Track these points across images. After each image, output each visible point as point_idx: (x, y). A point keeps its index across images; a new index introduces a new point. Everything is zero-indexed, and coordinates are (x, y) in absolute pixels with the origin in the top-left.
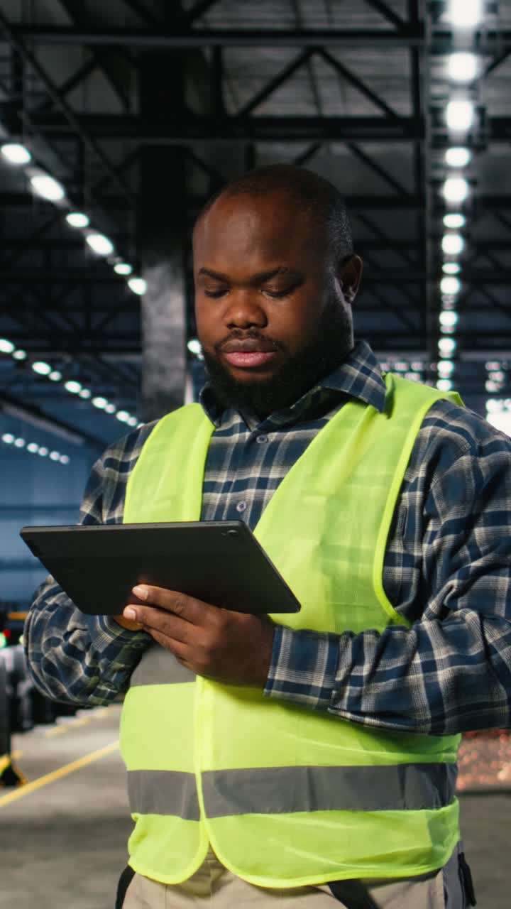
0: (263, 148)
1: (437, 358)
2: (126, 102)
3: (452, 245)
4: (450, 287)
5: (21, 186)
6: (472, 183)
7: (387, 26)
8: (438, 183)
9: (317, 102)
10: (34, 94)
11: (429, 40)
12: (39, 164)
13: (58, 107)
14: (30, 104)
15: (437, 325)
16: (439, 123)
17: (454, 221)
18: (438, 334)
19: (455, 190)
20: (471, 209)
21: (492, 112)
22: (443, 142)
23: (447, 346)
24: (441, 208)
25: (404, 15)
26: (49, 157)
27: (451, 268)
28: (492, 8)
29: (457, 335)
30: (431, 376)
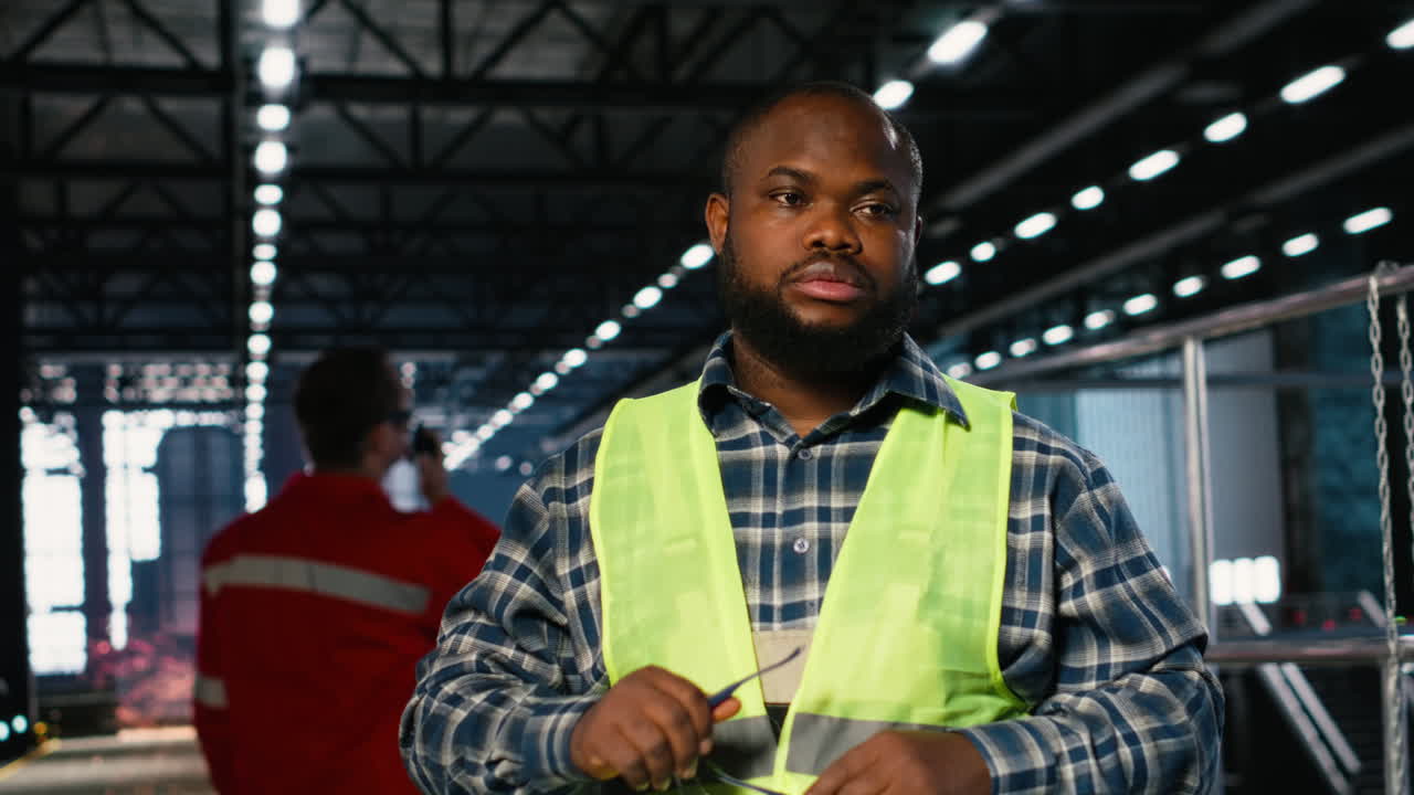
0: (40, 101)
1: (246, 358)
3: (267, 223)
4: (263, 273)
6: (291, 148)
8: (250, 150)
9: (105, 45)
15: (247, 321)
16: (252, 77)
17: (269, 194)
18: (247, 330)
19: (271, 158)
20: (290, 180)
21: (317, 65)
22: (258, 98)
23: (259, 344)
24: (255, 179)
27: (265, 252)
29: (272, 330)
30: (239, 381)
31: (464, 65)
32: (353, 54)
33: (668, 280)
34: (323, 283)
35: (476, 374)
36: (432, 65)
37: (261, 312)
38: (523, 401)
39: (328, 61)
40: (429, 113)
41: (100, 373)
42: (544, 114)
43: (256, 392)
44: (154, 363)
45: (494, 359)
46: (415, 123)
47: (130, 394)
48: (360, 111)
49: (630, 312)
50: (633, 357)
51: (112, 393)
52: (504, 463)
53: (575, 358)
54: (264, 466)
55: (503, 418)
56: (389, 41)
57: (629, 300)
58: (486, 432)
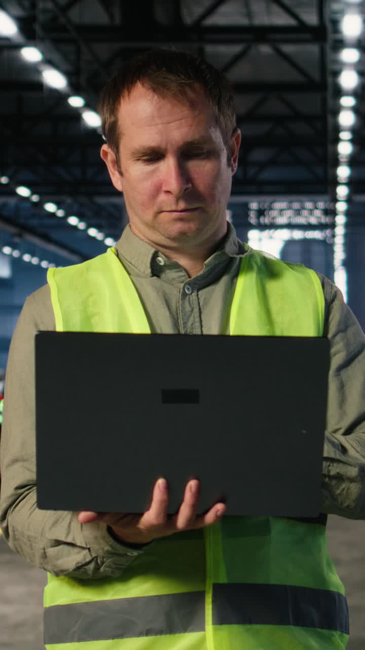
0: (210, 49)
1: (335, 200)
2: (112, 16)
3: (347, 119)
4: (345, 149)
5: (35, 78)
6: (361, 74)
8: (336, 74)
9: (249, 15)
10: (45, 11)
12: (49, 62)
13: (62, 20)
14: (41, 17)
15: (335, 176)
16: (337, 31)
17: (348, 101)
18: (335, 183)
19: (349, 80)
20: (360, 94)
22: (340, 44)
23: (342, 191)
24: (339, 92)
26: (56, 57)
27: (345, 135)
29: (350, 183)
30: (331, 212)
37: (343, 172)
41: (245, 207)
43: (341, 220)
44: (279, 201)
47: (266, 220)
51: (253, 220)
54: (346, 264)
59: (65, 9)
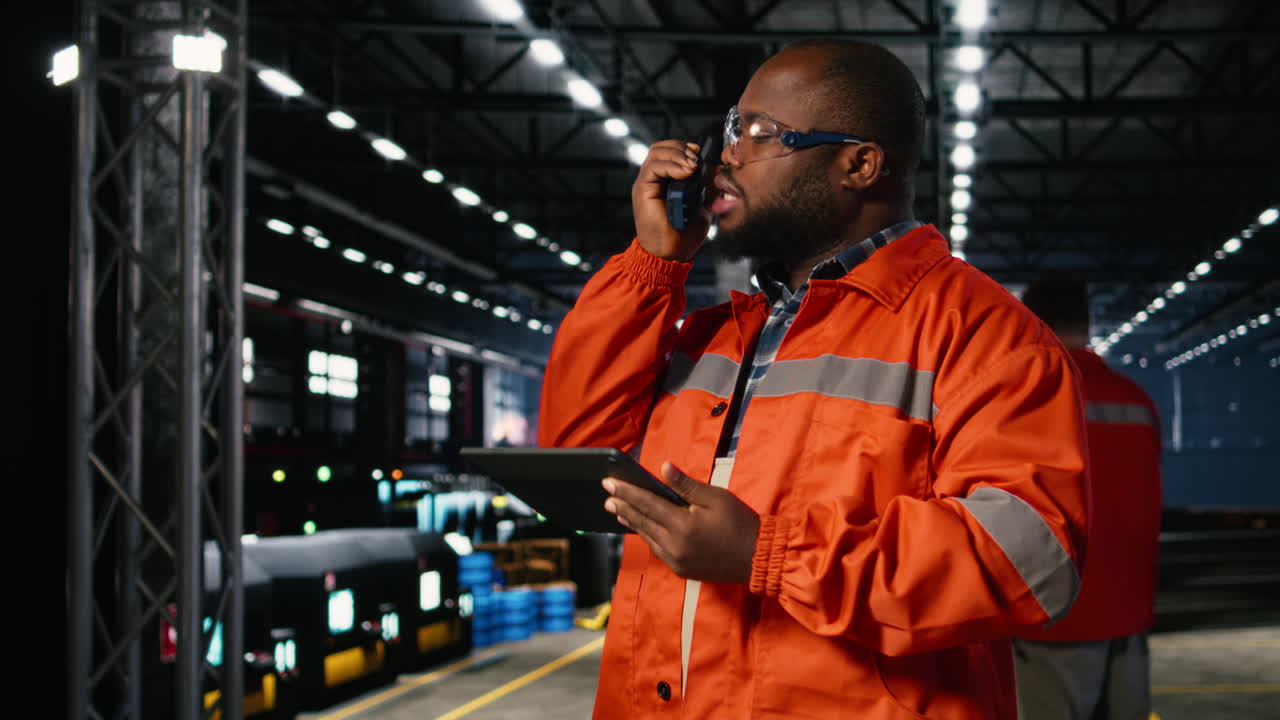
2: (703, 87)
3: (961, 200)
4: (958, 233)
5: (619, 154)
6: (977, 150)
7: (910, 26)
8: (949, 151)
11: (943, 38)
12: (635, 136)
13: (650, 91)
14: (628, 88)
16: (950, 104)
17: (962, 181)
19: (963, 157)
20: (975, 173)
21: (995, 94)
22: (954, 117)
24: (952, 171)
25: (923, 17)
26: (644, 132)
27: (959, 219)
28: (994, 12)
31: (1099, 90)
32: (1022, 85)
33: (1247, 234)
34: (997, 238)
35: (1108, 299)
36: (1077, 92)
38: (1141, 317)
39: (1003, 91)
40: (1074, 123)
42: (1157, 121)
45: (1122, 289)
46: (1065, 129)
48: (1025, 124)
49: (1219, 255)
50: (1221, 287)
52: (1127, 359)
53: (1179, 288)
55: (1127, 328)
56: (1046, 76)
57: (1220, 247)
58: (1114, 338)
59: (654, 79)
